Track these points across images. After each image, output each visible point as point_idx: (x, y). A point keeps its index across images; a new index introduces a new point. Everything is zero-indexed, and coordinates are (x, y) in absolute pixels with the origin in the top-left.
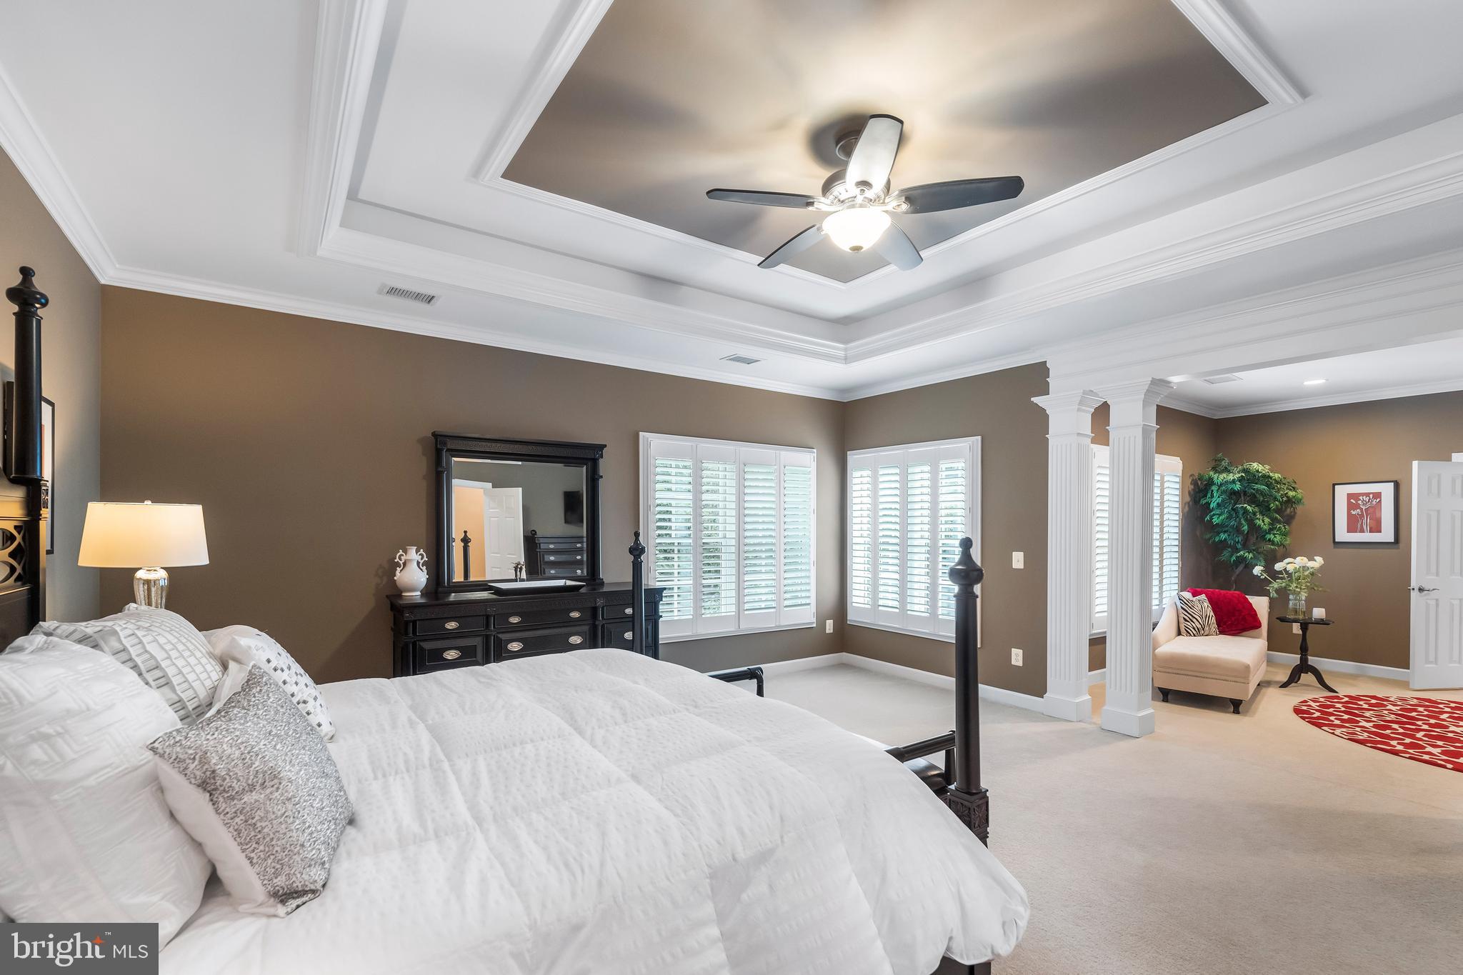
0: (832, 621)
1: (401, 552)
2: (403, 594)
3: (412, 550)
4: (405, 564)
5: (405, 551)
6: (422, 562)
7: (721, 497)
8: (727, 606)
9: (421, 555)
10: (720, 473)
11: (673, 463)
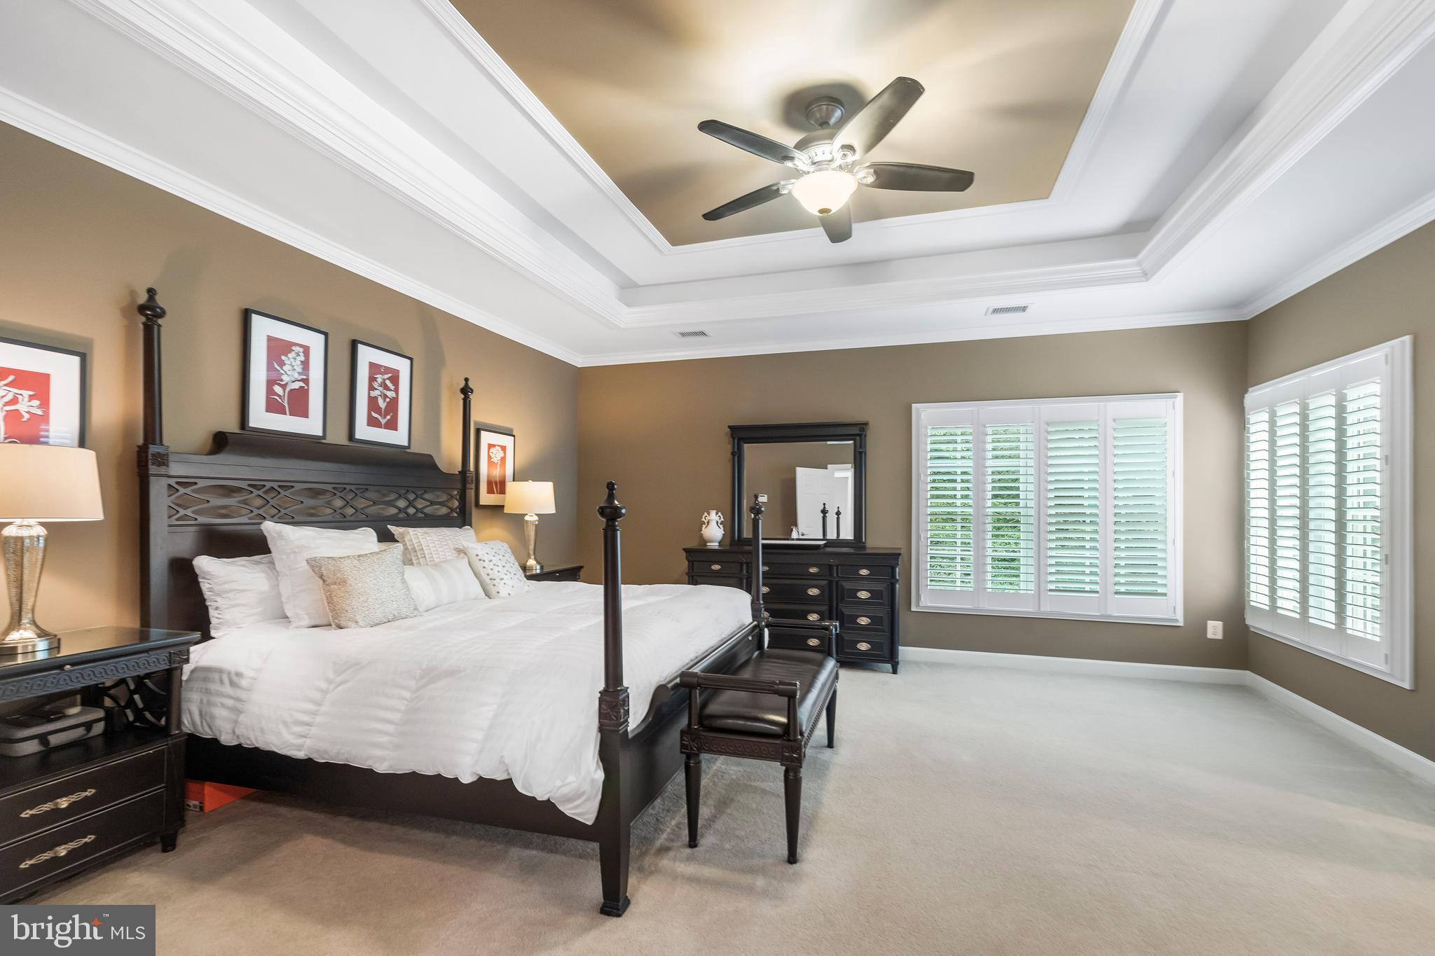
0: (1220, 623)
1: (706, 514)
2: (708, 544)
3: (713, 513)
4: (708, 522)
5: (709, 514)
6: (719, 521)
7: (1022, 462)
8: (1026, 584)
9: (719, 516)
10: (1021, 436)
11: (959, 431)
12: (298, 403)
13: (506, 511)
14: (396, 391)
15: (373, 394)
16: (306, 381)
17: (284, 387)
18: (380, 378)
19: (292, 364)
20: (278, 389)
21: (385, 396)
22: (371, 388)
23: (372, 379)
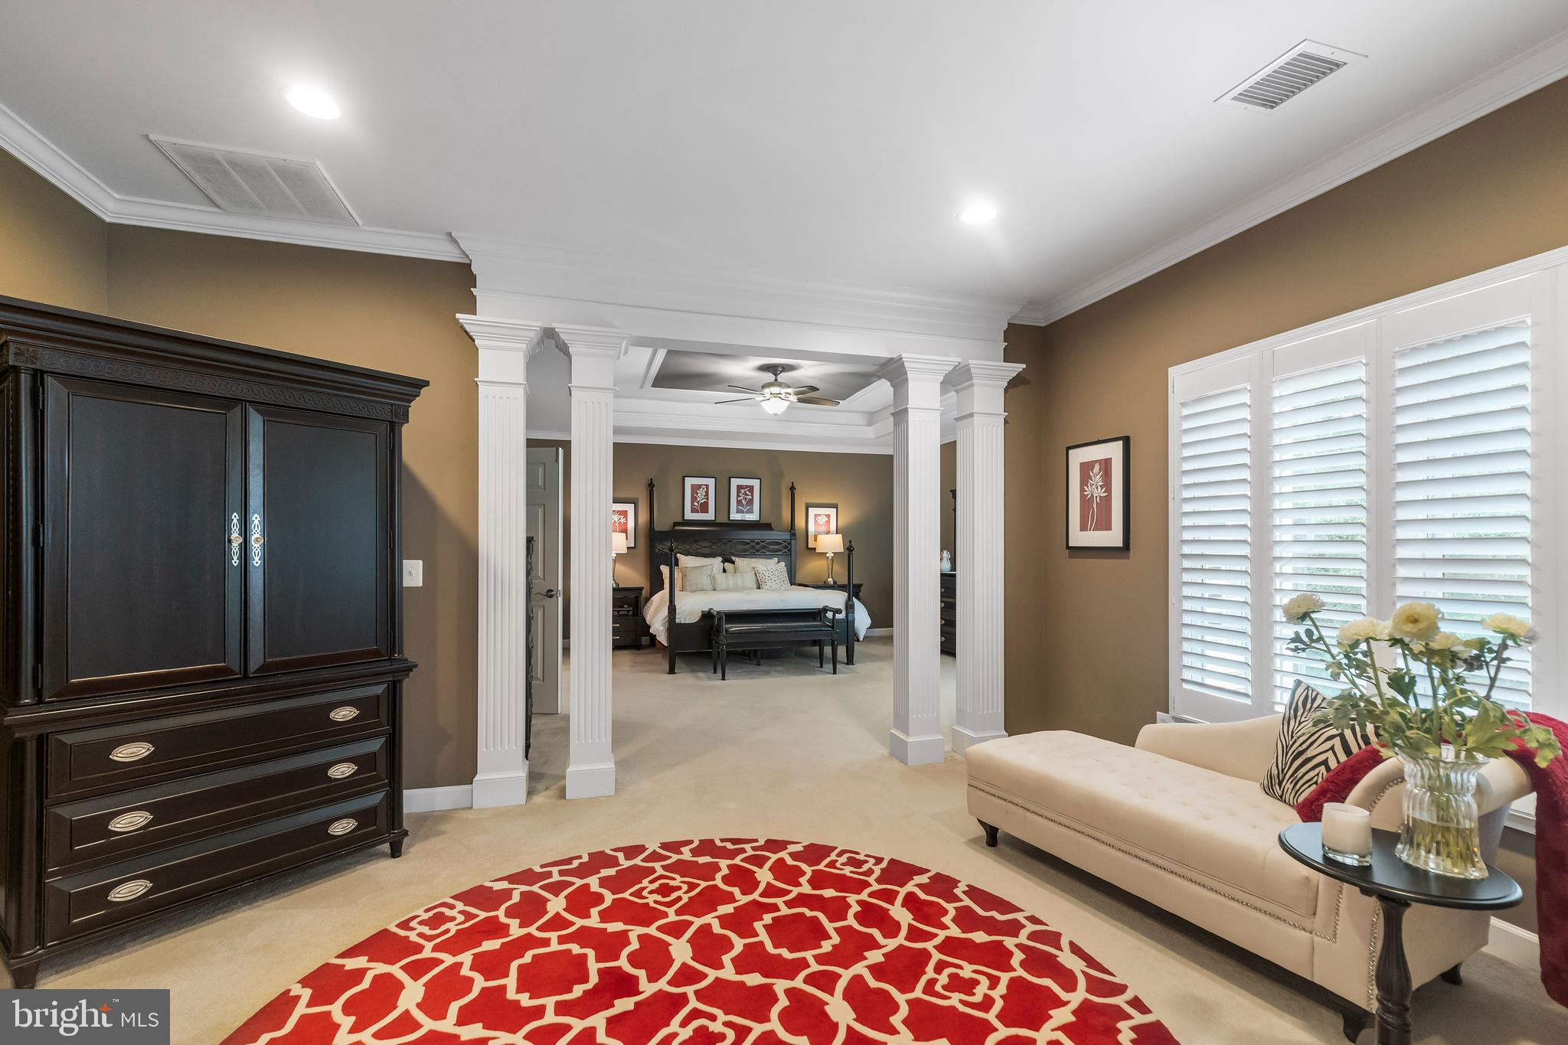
12: (704, 508)
13: (817, 551)
14: (752, 495)
15: (739, 499)
16: (707, 499)
17: (698, 502)
18: (743, 491)
19: (701, 493)
20: (696, 504)
21: (746, 499)
22: (738, 496)
23: (738, 492)
